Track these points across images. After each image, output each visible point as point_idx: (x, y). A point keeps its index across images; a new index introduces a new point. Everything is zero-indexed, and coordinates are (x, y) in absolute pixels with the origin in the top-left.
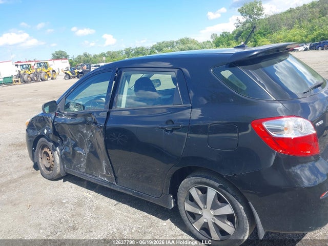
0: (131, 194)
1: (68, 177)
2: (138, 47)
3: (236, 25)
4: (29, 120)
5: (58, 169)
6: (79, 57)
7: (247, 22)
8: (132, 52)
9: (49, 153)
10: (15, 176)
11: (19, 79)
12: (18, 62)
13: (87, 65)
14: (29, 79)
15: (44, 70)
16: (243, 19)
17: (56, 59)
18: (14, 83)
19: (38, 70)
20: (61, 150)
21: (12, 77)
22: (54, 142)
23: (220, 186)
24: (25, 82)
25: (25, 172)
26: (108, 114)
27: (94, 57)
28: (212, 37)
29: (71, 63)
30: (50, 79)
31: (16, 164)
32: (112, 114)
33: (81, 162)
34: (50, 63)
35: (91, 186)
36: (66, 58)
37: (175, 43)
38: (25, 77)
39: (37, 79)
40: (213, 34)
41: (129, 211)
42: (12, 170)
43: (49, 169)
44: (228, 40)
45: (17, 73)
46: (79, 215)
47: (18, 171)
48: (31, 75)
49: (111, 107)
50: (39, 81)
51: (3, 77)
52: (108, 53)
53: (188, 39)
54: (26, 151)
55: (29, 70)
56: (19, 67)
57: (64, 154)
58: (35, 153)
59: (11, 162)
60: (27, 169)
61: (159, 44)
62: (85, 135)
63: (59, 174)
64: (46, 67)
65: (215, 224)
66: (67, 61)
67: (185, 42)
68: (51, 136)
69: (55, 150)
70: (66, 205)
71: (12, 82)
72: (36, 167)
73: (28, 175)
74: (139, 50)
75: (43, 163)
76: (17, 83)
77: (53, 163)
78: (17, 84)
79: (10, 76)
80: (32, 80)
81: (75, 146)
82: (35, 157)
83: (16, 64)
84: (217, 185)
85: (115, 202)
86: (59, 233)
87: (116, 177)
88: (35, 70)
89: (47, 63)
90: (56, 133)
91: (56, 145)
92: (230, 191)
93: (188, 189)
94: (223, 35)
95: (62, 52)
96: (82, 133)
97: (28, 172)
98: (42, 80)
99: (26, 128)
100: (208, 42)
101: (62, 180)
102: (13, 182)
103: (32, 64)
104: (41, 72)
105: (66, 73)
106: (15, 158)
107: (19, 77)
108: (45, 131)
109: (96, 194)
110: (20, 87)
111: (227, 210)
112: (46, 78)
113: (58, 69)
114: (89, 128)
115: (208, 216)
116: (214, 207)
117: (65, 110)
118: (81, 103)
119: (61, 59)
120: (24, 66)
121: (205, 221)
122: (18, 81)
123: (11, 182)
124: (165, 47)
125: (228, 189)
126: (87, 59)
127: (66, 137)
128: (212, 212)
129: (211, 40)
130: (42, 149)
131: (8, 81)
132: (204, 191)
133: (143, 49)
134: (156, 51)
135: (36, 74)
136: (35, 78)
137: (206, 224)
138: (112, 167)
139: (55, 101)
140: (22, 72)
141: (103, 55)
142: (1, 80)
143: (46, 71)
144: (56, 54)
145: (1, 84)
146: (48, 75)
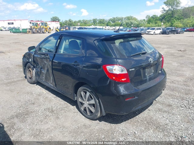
0: (61, 93)
1: (38, 83)
2: (101, 19)
3: (162, 12)
4: (24, 54)
5: (34, 79)
6: (66, 22)
7: (169, 10)
8: (97, 21)
9: (31, 71)
10: (15, 80)
12: (32, 21)
13: (68, 27)
14: (36, 31)
15: (45, 27)
16: (167, 8)
17: (53, 21)
18: (28, 33)
19: (42, 27)
20: (36, 70)
21: (27, 29)
22: (33, 66)
23: (91, 91)
24: (34, 33)
25: (20, 79)
26: (55, 55)
27: (75, 22)
28: (146, 17)
29: (61, 24)
30: (47, 32)
31: (17, 75)
32: (56, 55)
33: (43, 76)
34: (48, 23)
35: (48, 88)
36: (58, 21)
37: (123, 19)
38: (34, 30)
39: (40, 32)
40: (148, 16)
41: (60, 100)
42: (15, 77)
43: (30, 78)
44: (156, 20)
45: (30, 27)
46: (38, 99)
47: (18, 78)
48: (37, 30)
49: (56, 52)
50: (41, 33)
51: (22, 28)
52: (83, 20)
53: (131, 17)
54: (22, 70)
55: (37, 26)
56: (31, 24)
57: (37, 72)
58: (25, 70)
59: (15, 73)
60: (22, 77)
61: (114, 18)
62: (45, 64)
63: (34, 81)
64: (46, 26)
65: (88, 108)
66: (59, 23)
67: (130, 19)
68: (32, 63)
69: (33, 70)
70: (34, 94)
71: (27, 32)
72: (26, 77)
73: (21, 80)
74: (101, 21)
75: (29, 75)
77: (32, 76)
78: (29, 34)
79: (26, 28)
80: (38, 32)
81: (41, 68)
82: (25, 72)
83: (31, 22)
84: (90, 91)
85: (55, 96)
86: (27, 105)
87: (56, 85)
88: (39, 27)
89: (46, 23)
90: (34, 61)
91: (34, 67)
92: (94, 94)
93: (80, 92)
94: (153, 17)
95: (57, 17)
96: (44, 62)
97: (21, 79)
98: (43, 33)
99: (22, 58)
100: (144, 20)
101: (36, 84)
102: (14, 82)
103: (39, 23)
104: (43, 28)
105: (56, 30)
106: (18, 72)
107: (31, 30)
108: (30, 60)
109: (48, 92)
110: (30, 35)
111: (92, 102)
112: (45, 32)
113: (53, 27)
114: (47, 61)
115: (86, 104)
116: (88, 100)
117: (39, 51)
118: (47, 49)
119: (56, 21)
120: (34, 24)
121: (85, 106)
122: (30, 32)
123: (13, 82)
124: (117, 20)
125: (94, 93)
126: (70, 23)
127: (38, 64)
128: (88, 102)
129: (146, 19)
130: (29, 69)
131: (25, 31)
132: (86, 93)
133: (104, 20)
134: (111, 22)
135: (40, 29)
136: (39, 31)
137: (85, 107)
138: (54, 80)
139: (34, 47)
140: (33, 27)
141: (80, 21)
142: (21, 30)
143: (46, 28)
144: (53, 18)
145: (20, 32)
146: (47, 30)
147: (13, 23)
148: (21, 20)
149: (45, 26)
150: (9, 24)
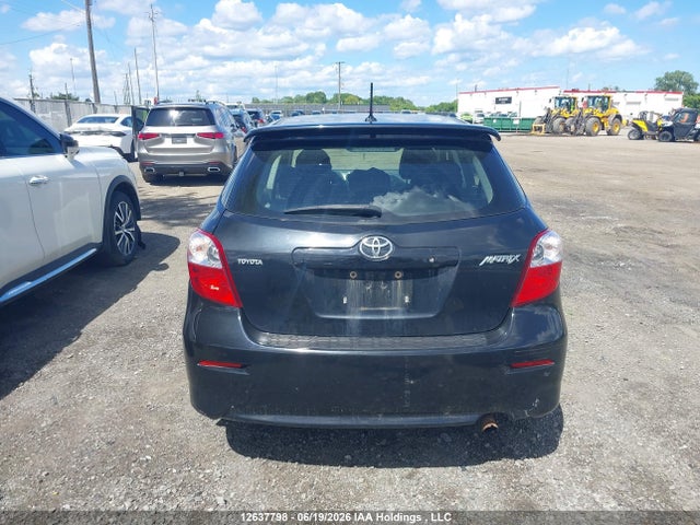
11: (543, 126)
12: (573, 91)
14: (561, 127)
15: (598, 112)
18: (533, 132)
21: (533, 119)
24: (553, 133)
30: (604, 132)
34: (616, 98)
38: (557, 122)
39: (576, 129)
45: (544, 113)
48: (567, 122)
50: (579, 135)
51: (522, 116)
64: (604, 107)
66: (680, 97)
71: (530, 130)
76: (538, 133)
78: (536, 135)
79: (532, 116)
80: (566, 129)
88: (578, 111)
89: (609, 98)
95: (684, 74)
98: (589, 134)
103: (579, 96)
104: (590, 116)
105: (635, 125)
107: (545, 122)
112: (597, 129)
120: (563, 101)
122: (540, 129)
131: (526, 125)
135: (578, 119)
136: (573, 127)
140: (555, 112)
142: (516, 122)
143: (601, 116)
144: (666, 77)
145: (513, 130)
146: (603, 124)
147: (509, 101)
148: (536, 90)
149: (599, 110)
150: (498, 101)
